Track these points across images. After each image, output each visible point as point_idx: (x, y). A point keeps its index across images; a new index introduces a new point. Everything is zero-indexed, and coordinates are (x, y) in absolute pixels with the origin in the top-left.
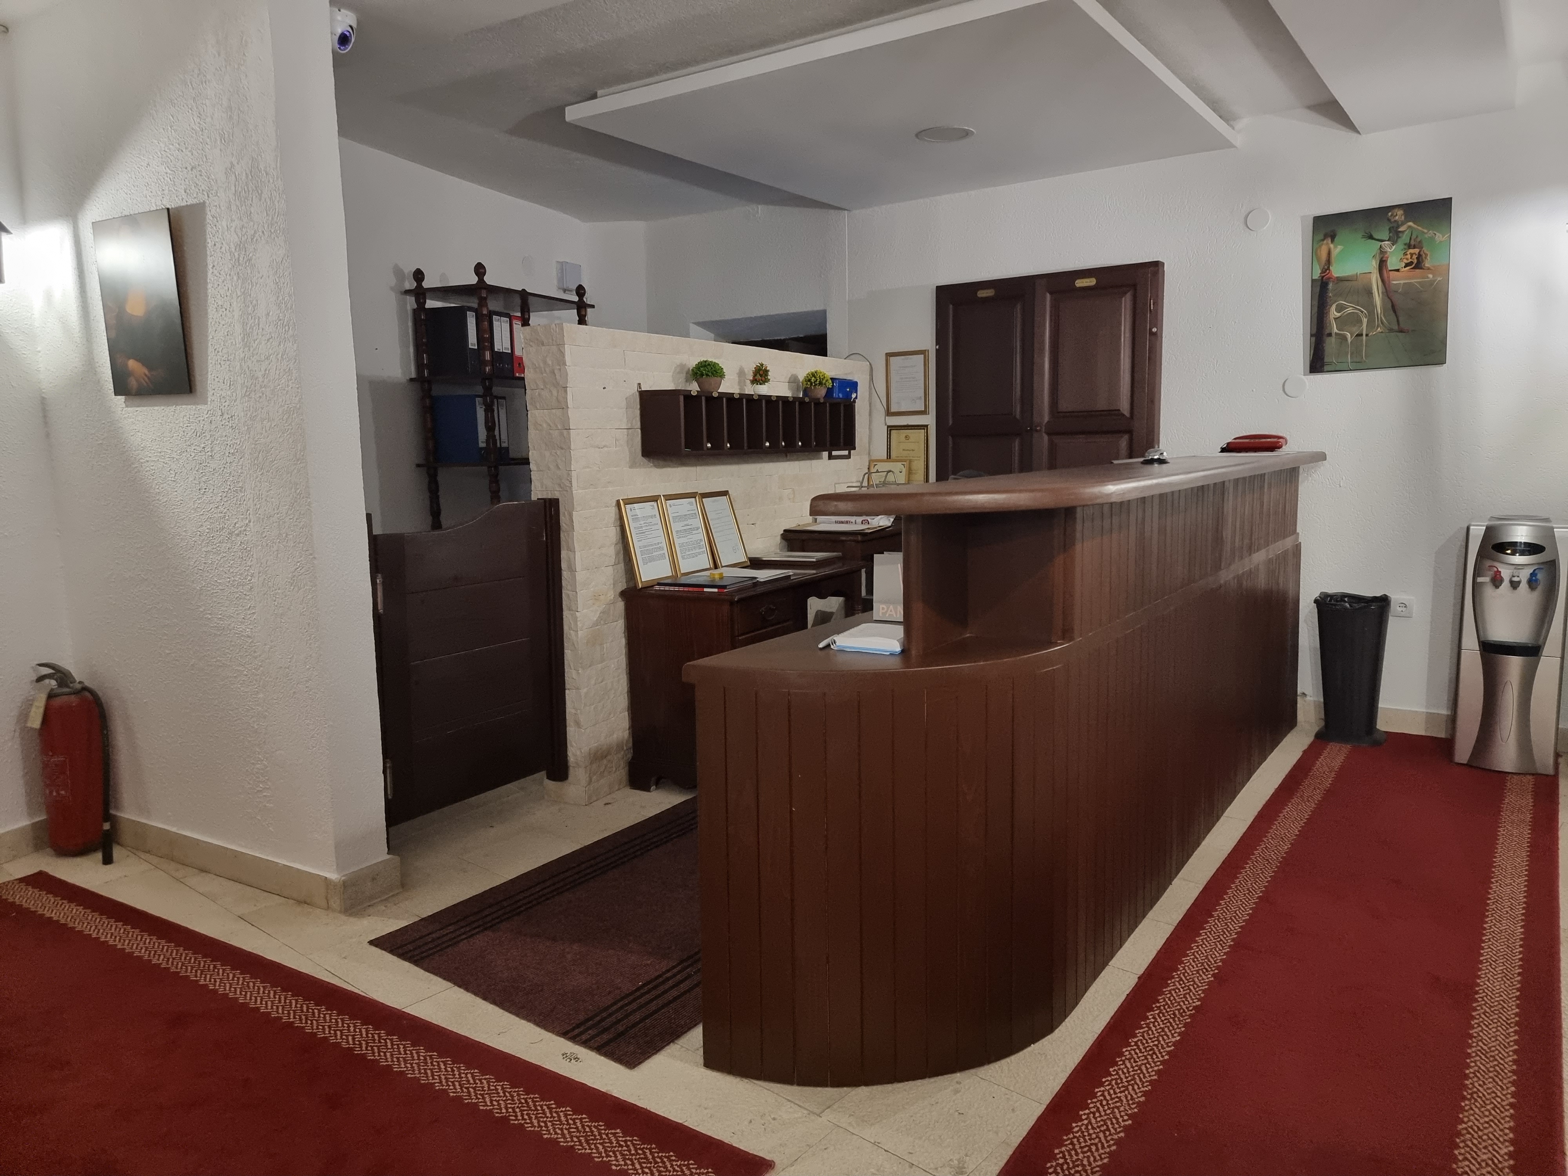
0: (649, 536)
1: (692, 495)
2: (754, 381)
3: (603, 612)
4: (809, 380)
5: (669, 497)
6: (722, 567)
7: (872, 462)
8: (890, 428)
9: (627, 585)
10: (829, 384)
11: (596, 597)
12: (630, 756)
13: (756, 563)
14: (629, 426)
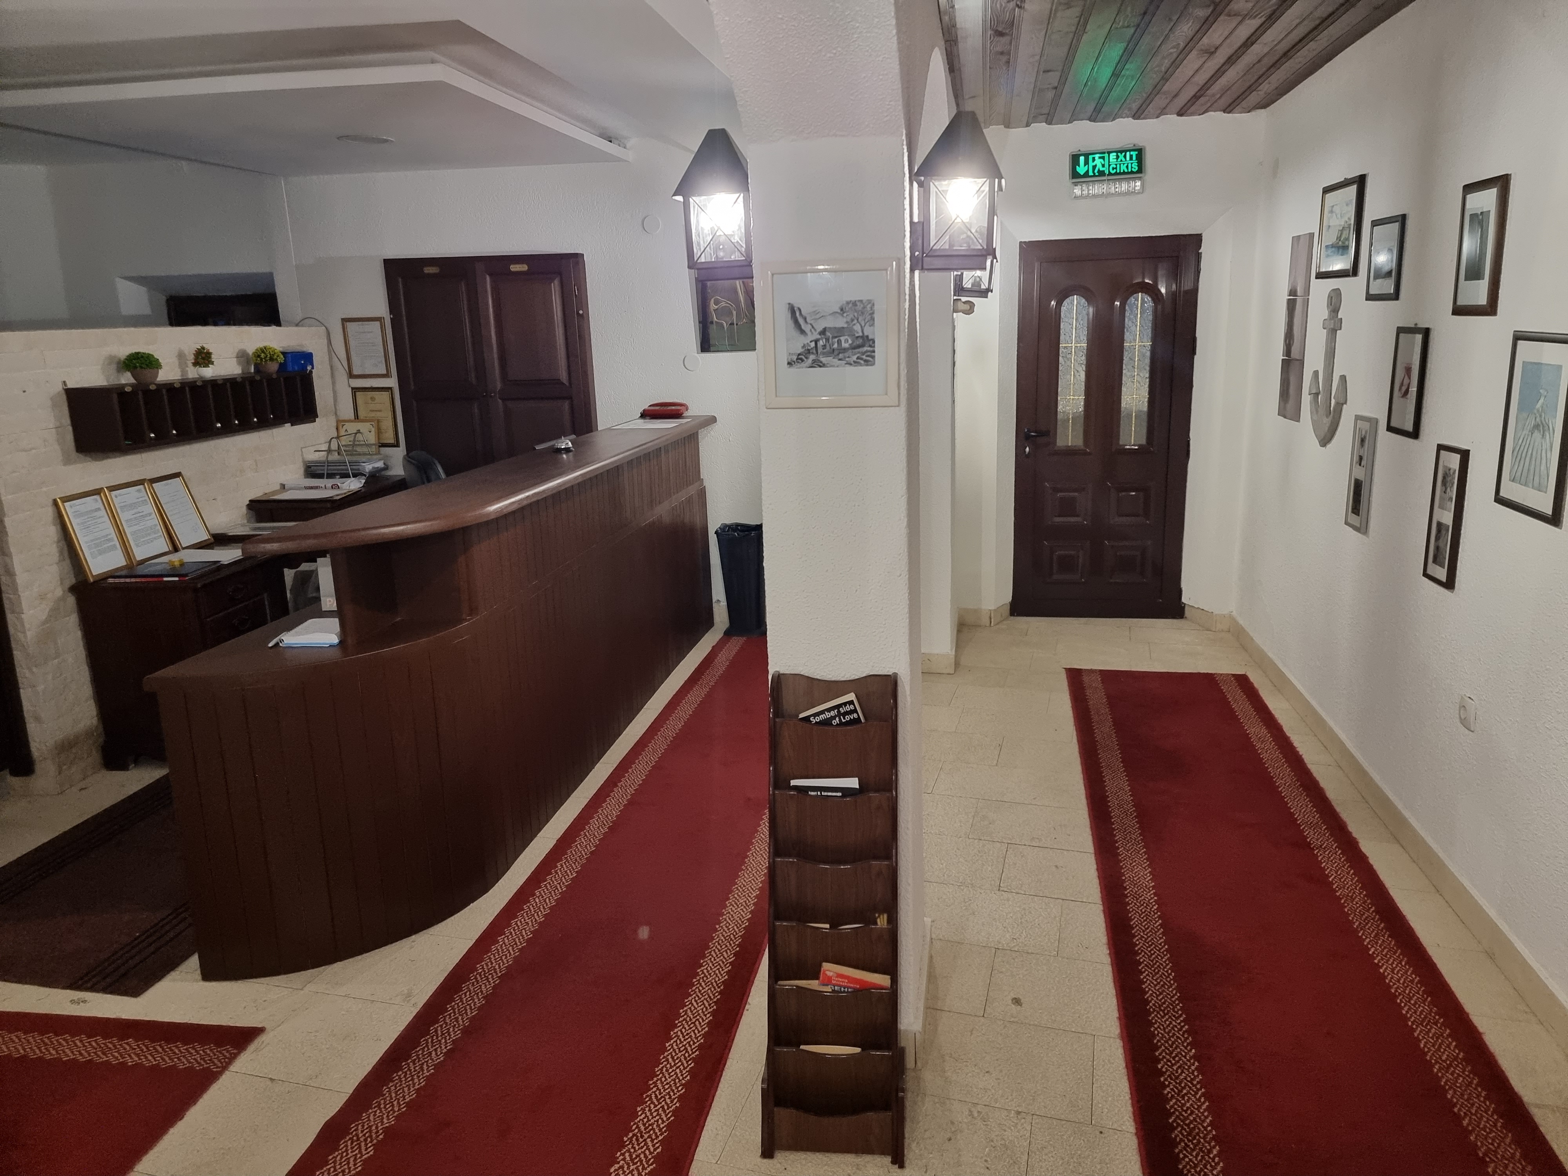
0: (95, 530)
1: (140, 482)
2: (196, 364)
3: (51, 610)
4: (259, 356)
5: (112, 488)
6: (184, 548)
7: (340, 423)
8: (355, 390)
9: (76, 580)
10: (281, 359)
11: (42, 597)
12: (101, 740)
13: (220, 540)
14: (58, 424)
